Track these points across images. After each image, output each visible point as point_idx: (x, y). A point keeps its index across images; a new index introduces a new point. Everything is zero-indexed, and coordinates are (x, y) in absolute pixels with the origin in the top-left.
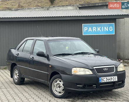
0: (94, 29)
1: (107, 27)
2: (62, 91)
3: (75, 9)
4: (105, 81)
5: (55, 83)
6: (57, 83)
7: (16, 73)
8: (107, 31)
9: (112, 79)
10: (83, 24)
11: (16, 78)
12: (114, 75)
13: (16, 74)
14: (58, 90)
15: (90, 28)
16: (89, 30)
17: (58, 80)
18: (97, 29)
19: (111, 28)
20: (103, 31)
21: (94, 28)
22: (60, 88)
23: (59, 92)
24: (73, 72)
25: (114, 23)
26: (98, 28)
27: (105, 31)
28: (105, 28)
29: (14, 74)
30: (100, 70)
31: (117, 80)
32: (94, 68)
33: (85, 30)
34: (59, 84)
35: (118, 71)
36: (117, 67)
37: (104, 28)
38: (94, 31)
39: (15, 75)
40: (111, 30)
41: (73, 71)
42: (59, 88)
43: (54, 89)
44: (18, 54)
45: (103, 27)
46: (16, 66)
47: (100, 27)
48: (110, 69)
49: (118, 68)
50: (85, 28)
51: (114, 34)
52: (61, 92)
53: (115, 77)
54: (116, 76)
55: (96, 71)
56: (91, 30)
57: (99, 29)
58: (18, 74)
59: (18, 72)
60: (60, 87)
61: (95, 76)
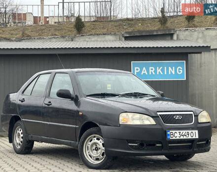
0: (152, 70)
1: (174, 68)
2: (101, 156)
3: (118, 40)
4: (178, 138)
5: (89, 143)
6: (93, 141)
7: (19, 133)
8: (174, 73)
9: (188, 135)
10: (132, 62)
11: (18, 141)
12: (193, 129)
13: (19, 135)
14: (95, 154)
15: (144, 68)
16: (143, 72)
17: (95, 137)
18: (155, 71)
19: (179, 69)
20: (166, 73)
21: (150, 68)
22: (98, 152)
23: (95, 158)
24: (122, 120)
25: (185, 61)
26: (158, 68)
27: (170, 73)
28: (170, 68)
29: (16, 135)
30: (168, 119)
31: (197, 137)
32: (159, 113)
33: (136, 71)
34: (95, 144)
35: (199, 122)
36: (197, 116)
37: (168, 69)
38: (150, 73)
39: (17, 138)
40: (180, 72)
41: (121, 118)
42: (95, 152)
43: (86, 154)
44: (24, 99)
45: (165, 68)
46: (18, 122)
47: (161, 68)
48: (186, 118)
49: (199, 117)
50: (136, 68)
51: (185, 79)
52: (99, 157)
53: (194, 131)
54: (196, 130)
55: (162, 119)
56: (146, 72)
57: (159, 70)
58: (22, 135)
59: (21, 131)
60: (97, 149)
61: (159, 129)
